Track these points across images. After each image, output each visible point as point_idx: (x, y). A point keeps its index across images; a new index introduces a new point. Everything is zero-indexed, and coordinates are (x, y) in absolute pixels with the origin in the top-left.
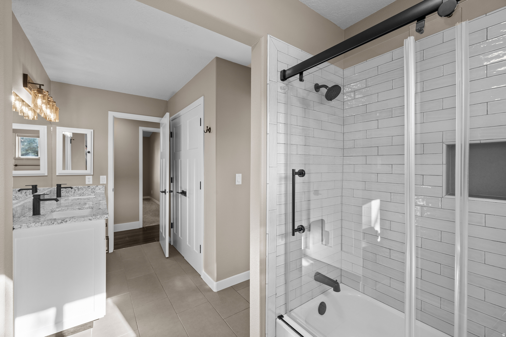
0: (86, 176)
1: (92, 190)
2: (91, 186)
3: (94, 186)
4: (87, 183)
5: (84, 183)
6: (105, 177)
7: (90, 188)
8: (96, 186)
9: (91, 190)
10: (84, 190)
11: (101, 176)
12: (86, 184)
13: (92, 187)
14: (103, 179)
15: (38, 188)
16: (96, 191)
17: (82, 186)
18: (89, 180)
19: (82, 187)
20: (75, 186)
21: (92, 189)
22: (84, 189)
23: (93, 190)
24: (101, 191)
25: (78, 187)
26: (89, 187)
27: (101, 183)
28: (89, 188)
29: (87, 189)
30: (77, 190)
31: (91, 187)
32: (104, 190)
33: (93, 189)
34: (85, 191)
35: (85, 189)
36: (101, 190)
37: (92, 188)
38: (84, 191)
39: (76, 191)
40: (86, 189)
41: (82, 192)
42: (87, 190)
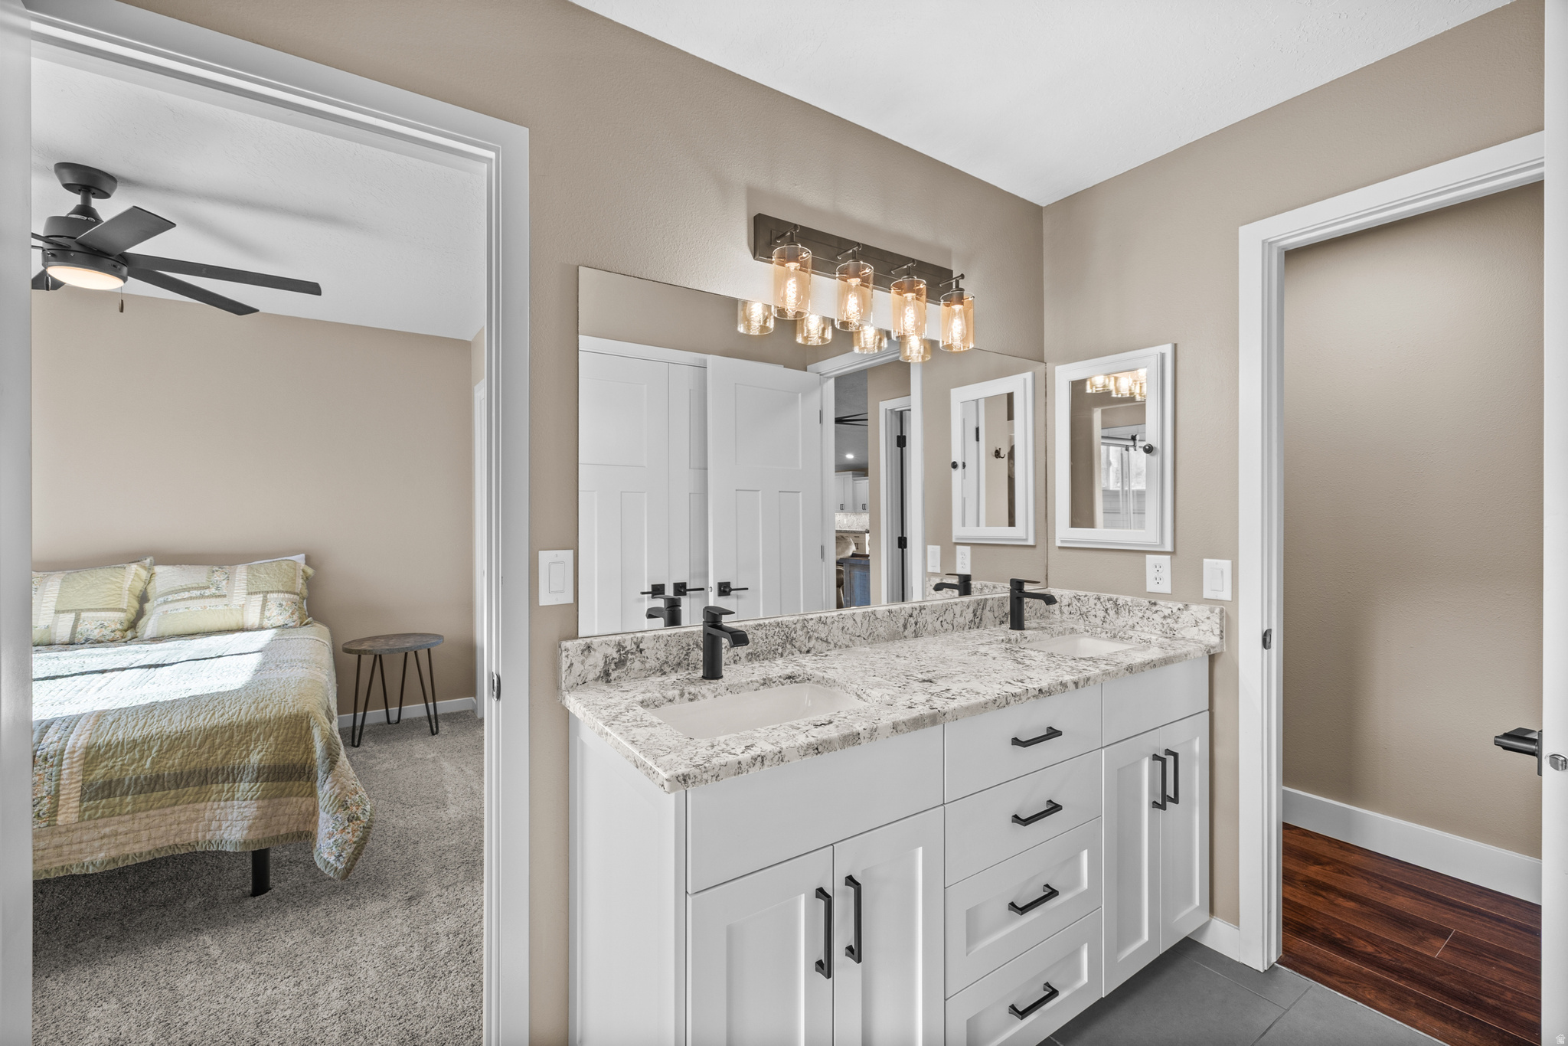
0: (1148, 557)
1: (1164, 622)
2: (1162, 603)
3: (1175, 606)
4: (1151, 586)
5: (1139, 588)
6: (1226, 564)
7: (1157, 611)
8: (1181, 606)
9: (1161, 621)
10: (1136, 615)
11: (1206, 561)
12: (1148, 590)
13: (1165, 607)
14: (1215, 575)
15: (973, 583)
16: (1182, 629)
17: (1128, 599)
18: (1158, 575)
19: (1130, 604)
20: (1108, 596)
21: (1165, 617)
22: (1137, 612)
23: (1169, 620)
24: (1205, 632)
25: (1117, 600)
26: (1155, 604)
27: (1207, 594)
28: (1154, 608)
29: (1148, 614)
30: (1112, 613)
31: (1163, 609)
32: (1217, 632)
33: (1169, 616)
34: (1138, 620)
35: (1140, 615)
36: (1204, 627)
37: (1167, 612)
38: (1136, 619)
39: (1109, 615)
40: (1145, 613)
41: (1130, 623)
42: (1146, 616)
